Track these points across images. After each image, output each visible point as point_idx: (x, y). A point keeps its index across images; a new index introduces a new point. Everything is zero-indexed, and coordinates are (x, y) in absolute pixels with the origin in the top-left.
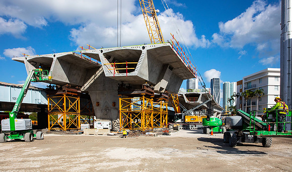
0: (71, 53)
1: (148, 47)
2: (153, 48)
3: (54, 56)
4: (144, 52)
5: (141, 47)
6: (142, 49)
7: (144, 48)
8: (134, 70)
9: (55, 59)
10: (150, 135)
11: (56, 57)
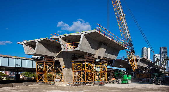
0: (45, 38)
1: (84, 33)
2: (87, 33)
3: (37, 40)
4: (82, 36)
5: (81, 33)
6: (81, 35)
7: (82, 33)
8: (77, 47)
9: (37, 42)
10: (89, 85)
11: (38, 41)
